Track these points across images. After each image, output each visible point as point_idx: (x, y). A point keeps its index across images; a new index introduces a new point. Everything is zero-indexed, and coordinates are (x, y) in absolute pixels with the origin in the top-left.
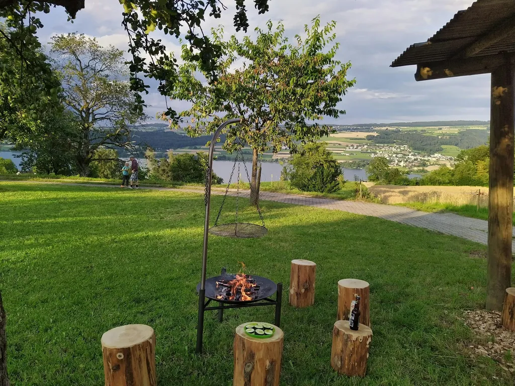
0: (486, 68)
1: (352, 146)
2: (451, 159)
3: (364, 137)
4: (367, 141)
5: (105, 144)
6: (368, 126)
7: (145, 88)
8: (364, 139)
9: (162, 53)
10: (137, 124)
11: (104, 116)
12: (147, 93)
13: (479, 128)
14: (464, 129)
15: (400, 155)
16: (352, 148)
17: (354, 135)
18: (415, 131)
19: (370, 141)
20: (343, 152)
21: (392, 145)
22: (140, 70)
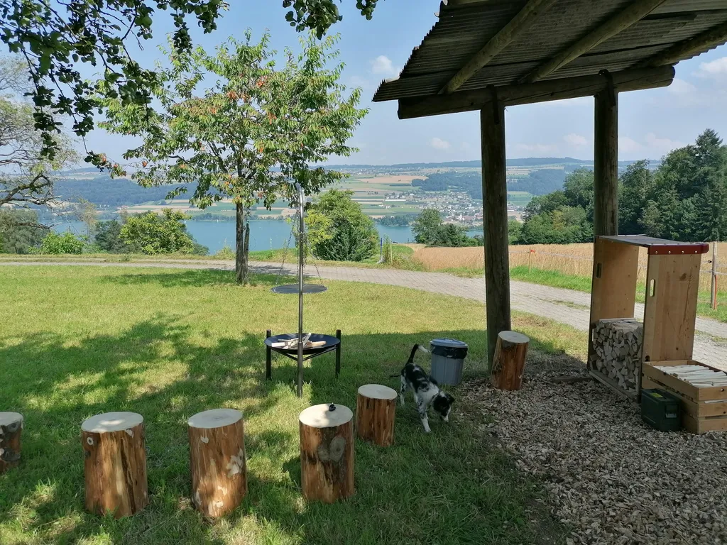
0: (472, 104)
1: (393, 194)
2: (520, 209)
3: (407, 182)
4: (412, 188)
5: (13, 201)
6: (413, 167)
7: (56, 126)
8: (408, 185)
9: (76, 81)
10: (65, 169)
11: (9, 158)
12: (59, 131)
13: (555, 168)
14: (536, 169)
15: (457, 206)
16: (392, 197)
17: (394, 179)
18: (474, 173)
19: (417, 188)
20: (381, 203)
21: (445, 192)
22: (48, 103)
